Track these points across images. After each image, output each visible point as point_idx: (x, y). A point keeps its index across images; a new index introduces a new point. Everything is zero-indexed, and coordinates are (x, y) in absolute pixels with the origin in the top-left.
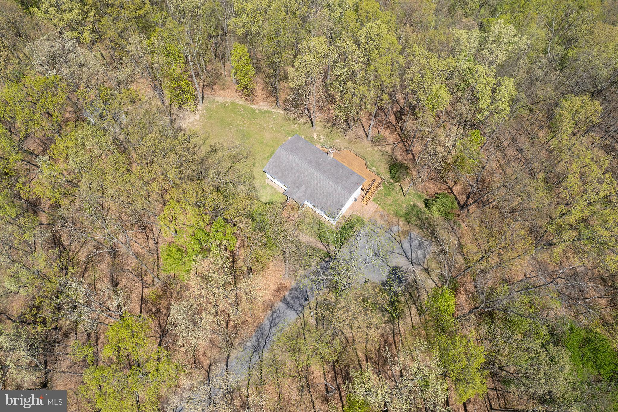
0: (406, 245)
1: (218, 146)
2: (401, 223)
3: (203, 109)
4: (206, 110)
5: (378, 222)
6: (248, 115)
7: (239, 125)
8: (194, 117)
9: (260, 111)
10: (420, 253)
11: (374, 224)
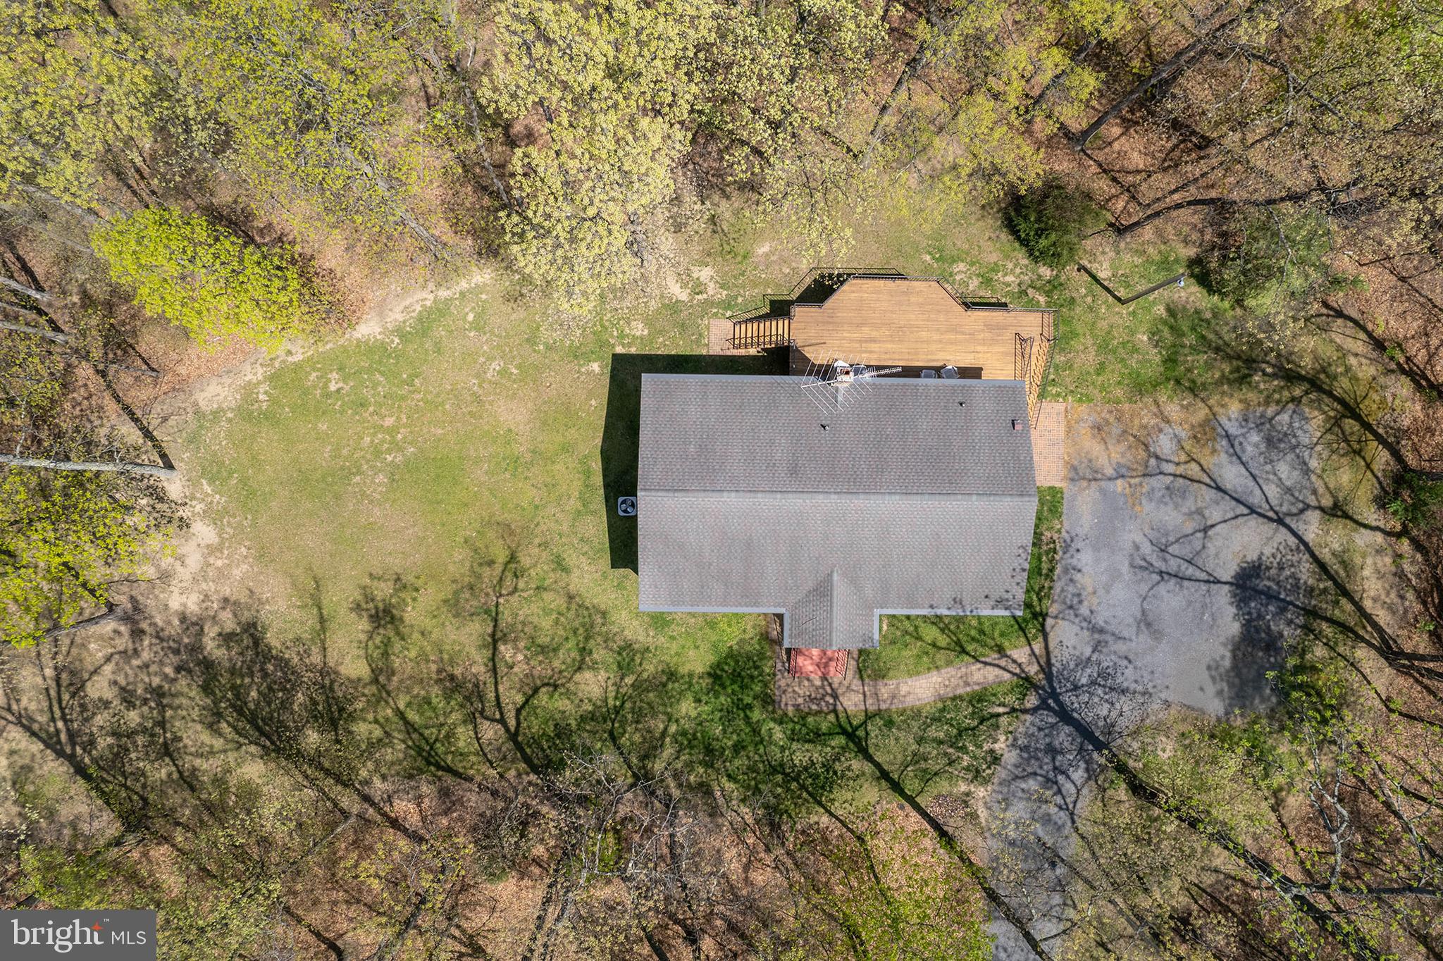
1: (383, 591)
3: (192, 482)
4: (211, 481)
5: (1102, 462)
6: (375, 385)
7: (377, 453)
8: (192, 545)
9: (399, 331)
11: (1094, 476)
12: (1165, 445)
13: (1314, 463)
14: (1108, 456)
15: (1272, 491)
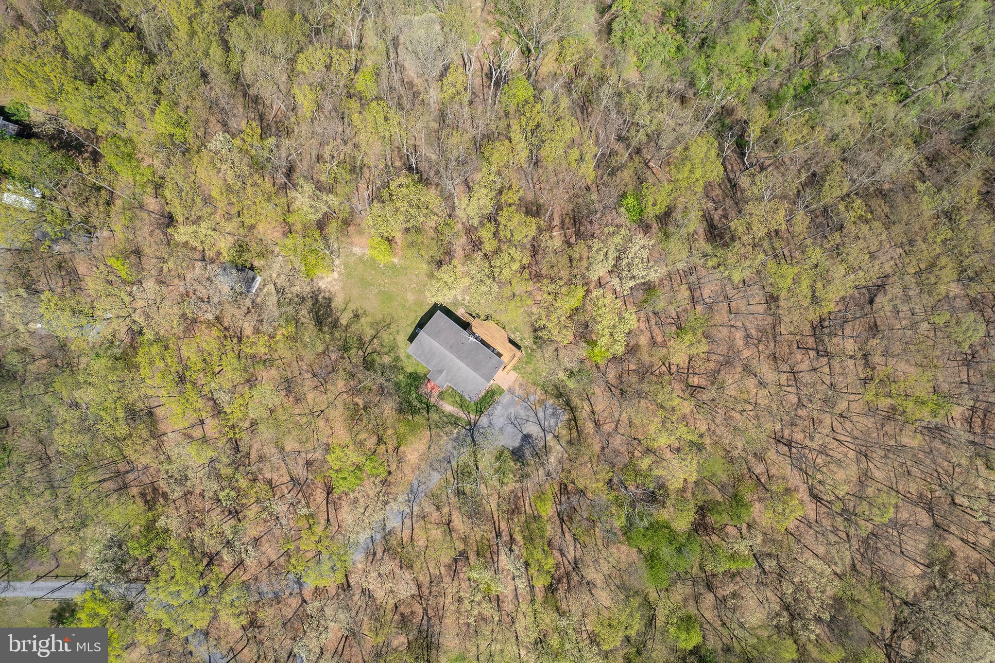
0: (541, 414)
1: (360, 312)
2: (539, 392)
3: (340, 264)
4: (344, 266)
5: (517, 392)
6: (389, 272)
7: (380, 285)
8: (332, 276)
9: (401, 265)
10: (552, 421)
11: (513, 393)
12: (532, 398)
13: (559, 425)
14: (519, 391)
15: (547, 424)
